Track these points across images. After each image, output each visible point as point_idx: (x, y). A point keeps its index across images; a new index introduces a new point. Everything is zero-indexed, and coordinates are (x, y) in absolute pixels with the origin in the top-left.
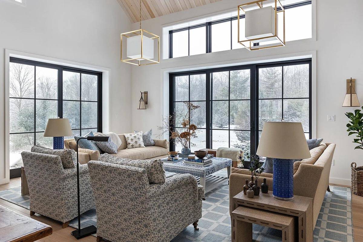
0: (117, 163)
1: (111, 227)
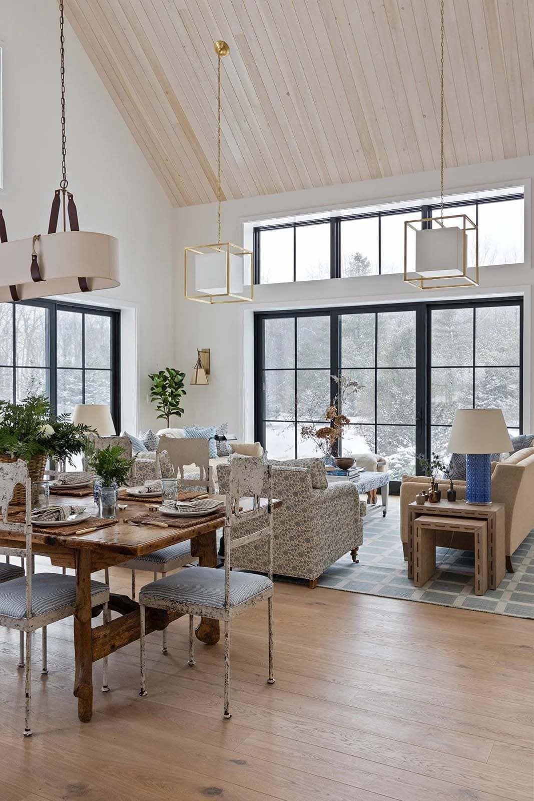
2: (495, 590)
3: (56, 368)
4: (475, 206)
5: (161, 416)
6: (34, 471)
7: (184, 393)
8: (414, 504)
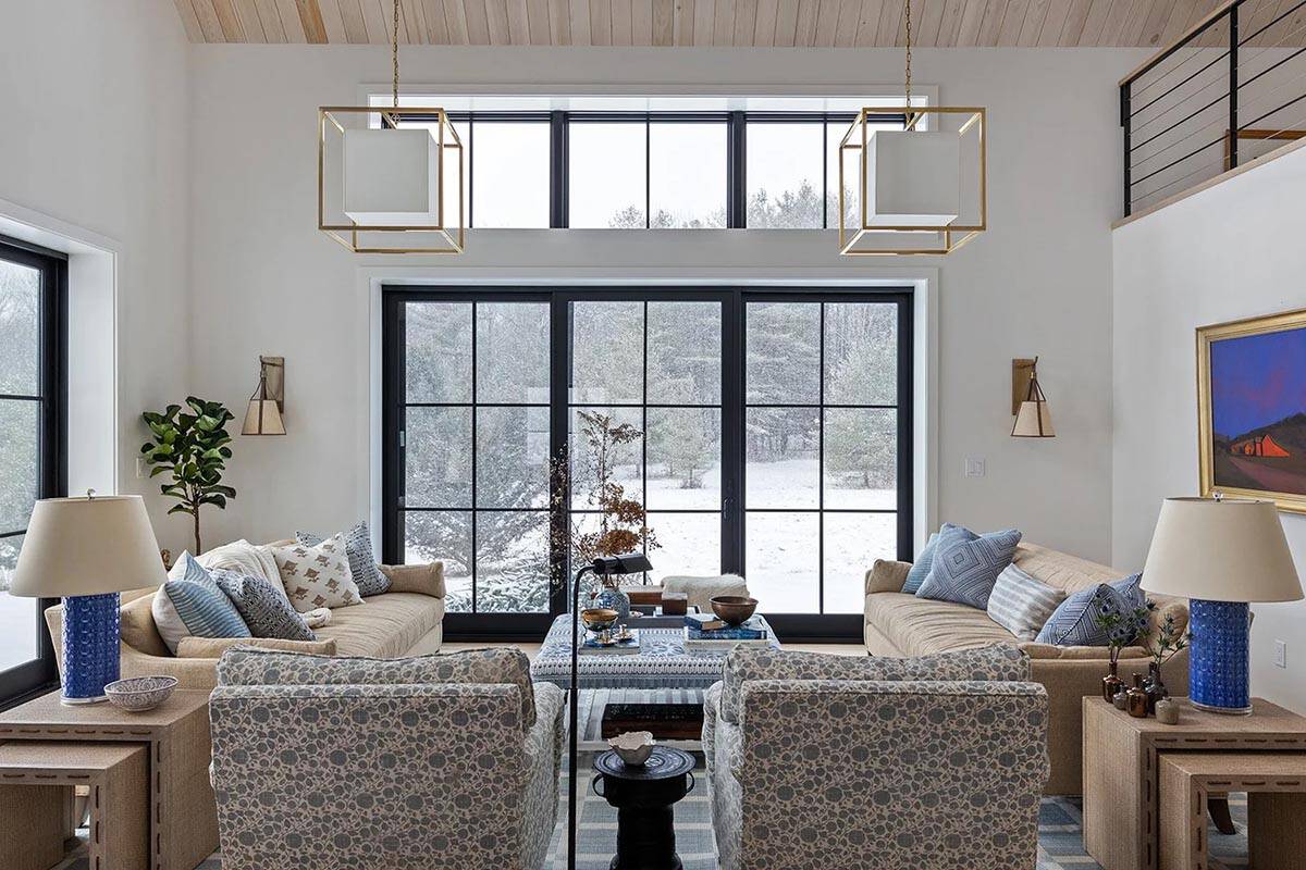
4: (821, 126)
5: (179, 508)
7: (228, 453)
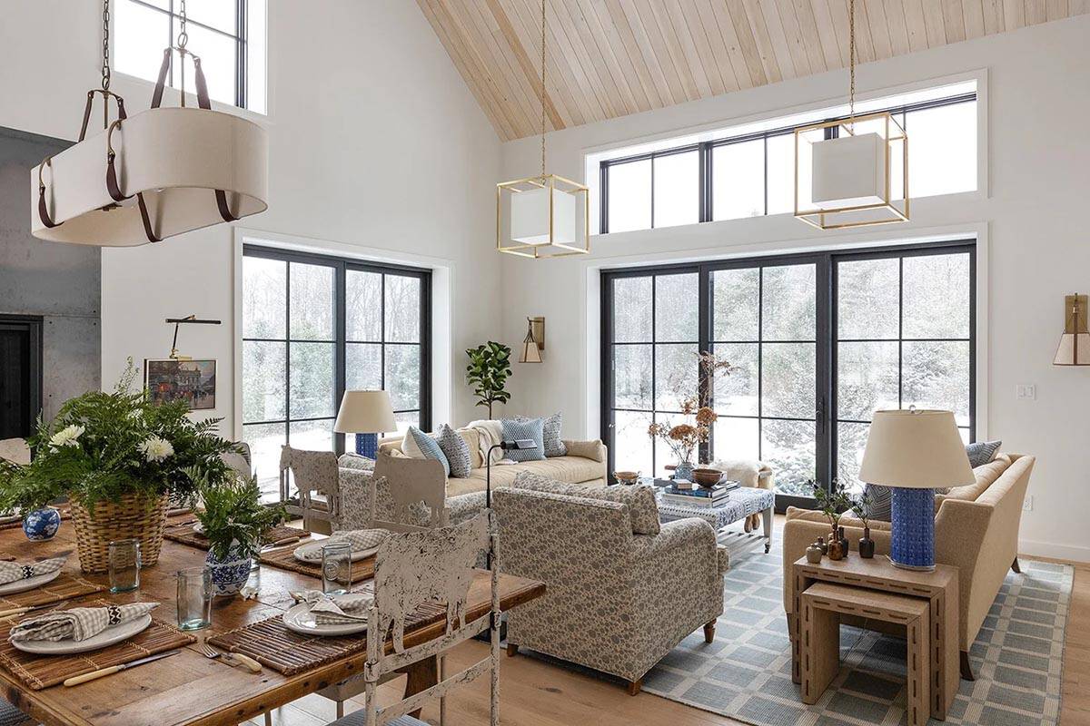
0: (558, 493)
1: (542, 623)
2: (944, 720)
3: (345, 342)
5: (481, 403)
6: (135, 517)
7: (509, 373)
8: (803, 561)
